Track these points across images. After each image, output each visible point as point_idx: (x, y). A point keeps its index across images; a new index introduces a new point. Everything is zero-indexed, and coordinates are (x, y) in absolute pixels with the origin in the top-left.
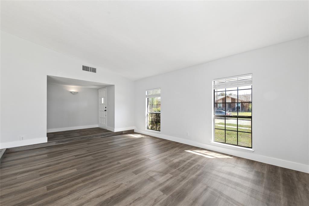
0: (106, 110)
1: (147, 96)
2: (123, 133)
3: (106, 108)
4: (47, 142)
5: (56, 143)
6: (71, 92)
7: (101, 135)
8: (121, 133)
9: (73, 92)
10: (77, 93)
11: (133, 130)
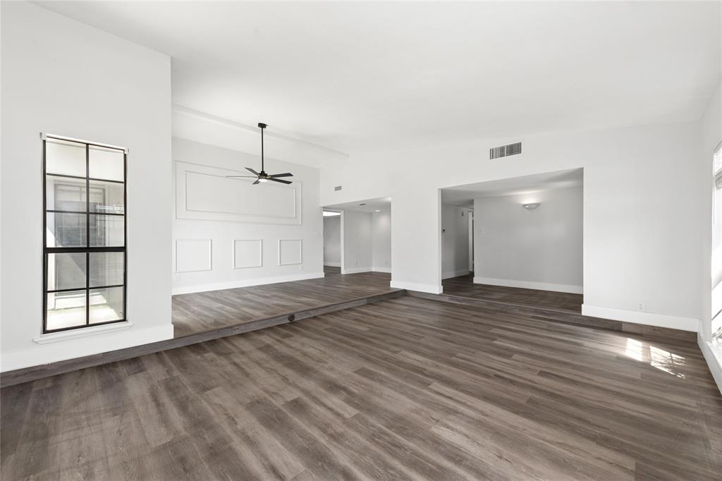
6: (524, 205)
7: (536, 311)
9: (527, 205)
10: (538, 205)
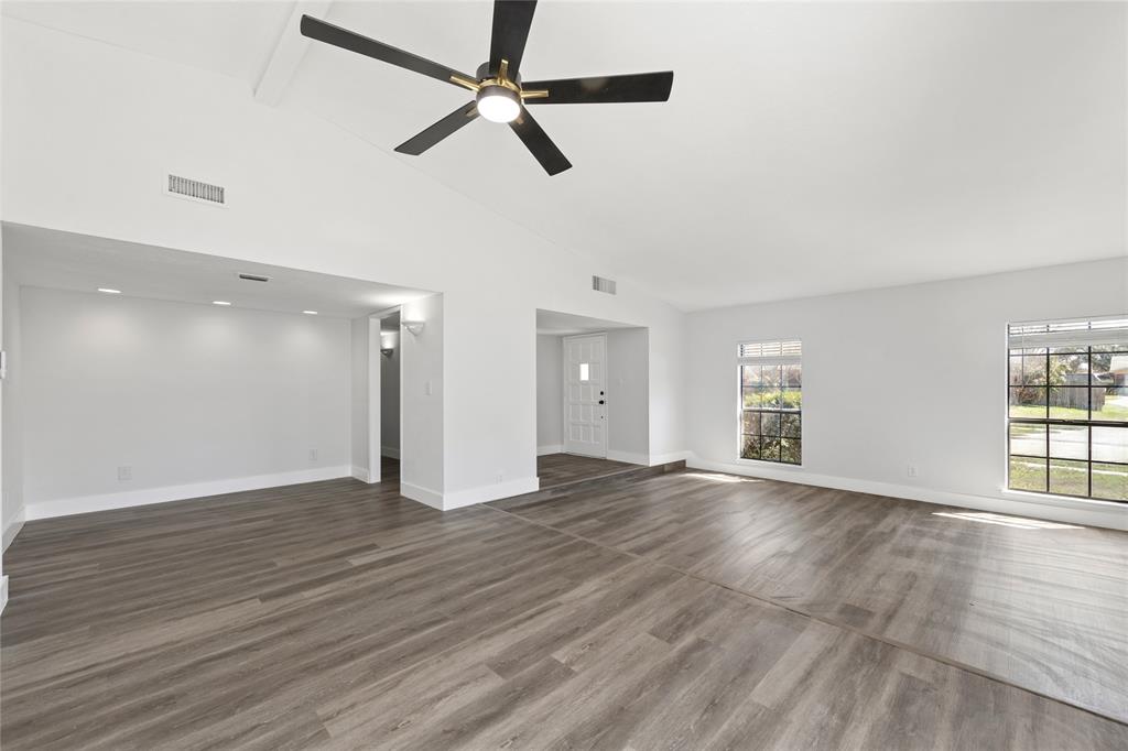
0: (602, 402)
1: (740, 361)
2: (666, 469)
3: (602, 393)
4: (537, 489)
5: (553, 493)
8: (660, 471)
11: (684, 461)
